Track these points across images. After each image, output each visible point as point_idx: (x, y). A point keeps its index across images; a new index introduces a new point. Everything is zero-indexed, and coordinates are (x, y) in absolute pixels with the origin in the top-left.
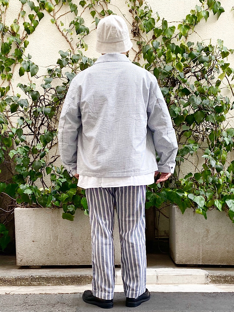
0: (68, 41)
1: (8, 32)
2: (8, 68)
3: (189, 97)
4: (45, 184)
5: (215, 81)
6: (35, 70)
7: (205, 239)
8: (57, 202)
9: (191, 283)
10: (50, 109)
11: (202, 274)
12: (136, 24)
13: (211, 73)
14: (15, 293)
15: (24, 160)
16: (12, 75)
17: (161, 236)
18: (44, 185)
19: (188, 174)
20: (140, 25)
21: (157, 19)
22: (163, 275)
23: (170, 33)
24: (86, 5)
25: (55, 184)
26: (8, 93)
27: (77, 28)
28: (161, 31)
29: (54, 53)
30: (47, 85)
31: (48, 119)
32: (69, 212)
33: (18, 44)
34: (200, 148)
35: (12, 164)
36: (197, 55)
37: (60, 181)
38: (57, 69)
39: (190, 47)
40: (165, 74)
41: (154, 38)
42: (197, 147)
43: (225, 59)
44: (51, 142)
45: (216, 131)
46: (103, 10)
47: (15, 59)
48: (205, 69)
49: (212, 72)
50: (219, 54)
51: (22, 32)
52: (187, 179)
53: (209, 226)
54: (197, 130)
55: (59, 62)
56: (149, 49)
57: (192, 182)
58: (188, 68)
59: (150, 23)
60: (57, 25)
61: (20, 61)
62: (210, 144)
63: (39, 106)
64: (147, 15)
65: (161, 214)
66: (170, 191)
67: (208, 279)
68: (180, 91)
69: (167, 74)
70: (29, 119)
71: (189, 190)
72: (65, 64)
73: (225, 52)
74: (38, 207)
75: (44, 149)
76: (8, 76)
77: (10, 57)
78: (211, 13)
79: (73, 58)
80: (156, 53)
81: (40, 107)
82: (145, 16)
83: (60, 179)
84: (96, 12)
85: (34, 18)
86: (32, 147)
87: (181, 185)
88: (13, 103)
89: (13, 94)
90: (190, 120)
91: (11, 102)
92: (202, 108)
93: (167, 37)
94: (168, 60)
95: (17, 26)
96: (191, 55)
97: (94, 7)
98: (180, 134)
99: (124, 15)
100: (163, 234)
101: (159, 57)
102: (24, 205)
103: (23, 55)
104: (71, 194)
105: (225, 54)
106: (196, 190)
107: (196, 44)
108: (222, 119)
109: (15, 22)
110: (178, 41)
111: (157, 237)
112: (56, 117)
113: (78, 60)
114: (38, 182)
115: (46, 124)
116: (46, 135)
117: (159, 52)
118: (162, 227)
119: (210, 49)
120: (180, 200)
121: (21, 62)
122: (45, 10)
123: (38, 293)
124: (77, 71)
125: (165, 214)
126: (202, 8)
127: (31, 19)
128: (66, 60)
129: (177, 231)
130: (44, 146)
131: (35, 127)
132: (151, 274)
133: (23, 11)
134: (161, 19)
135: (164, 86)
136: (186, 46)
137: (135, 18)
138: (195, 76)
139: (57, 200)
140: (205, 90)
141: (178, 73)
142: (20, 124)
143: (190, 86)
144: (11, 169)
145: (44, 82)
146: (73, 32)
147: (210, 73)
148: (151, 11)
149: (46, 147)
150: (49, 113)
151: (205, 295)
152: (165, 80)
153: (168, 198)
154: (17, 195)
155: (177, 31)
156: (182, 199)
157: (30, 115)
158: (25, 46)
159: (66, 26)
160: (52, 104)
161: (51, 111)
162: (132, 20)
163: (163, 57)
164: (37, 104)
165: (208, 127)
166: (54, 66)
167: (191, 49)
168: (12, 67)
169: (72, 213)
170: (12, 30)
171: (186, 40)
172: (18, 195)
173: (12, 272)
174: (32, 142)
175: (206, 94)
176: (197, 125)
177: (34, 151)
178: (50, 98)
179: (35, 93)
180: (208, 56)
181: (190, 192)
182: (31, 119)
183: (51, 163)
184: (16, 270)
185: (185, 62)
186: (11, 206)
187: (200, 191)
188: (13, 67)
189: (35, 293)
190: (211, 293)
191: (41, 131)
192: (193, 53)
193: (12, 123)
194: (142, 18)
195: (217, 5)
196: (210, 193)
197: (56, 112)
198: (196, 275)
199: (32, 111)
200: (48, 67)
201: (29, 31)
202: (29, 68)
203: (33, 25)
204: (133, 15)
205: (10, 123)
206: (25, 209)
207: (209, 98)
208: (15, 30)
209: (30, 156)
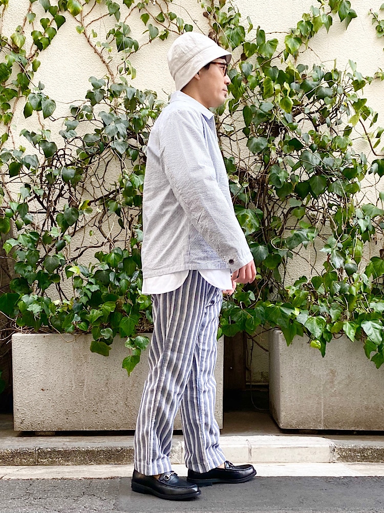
0: (104, 62)
1: (7, 46)
2: (5, 105)
3: (300, 154)
4: (64, 295)
5: (342, 127)
6: (50, 107)
7: (328, 387)
8: (82, 323)
9: (307, 461)
10: (73, 171)
11: (324, 446)
12: (214, 36)
13: (337, 115)
14: (12, 478)
15: (30, 254)
16: (11, 115)
17: (255, 382)
18: (62, 296)
19: (300, 278)
20: (221, 37)
21: (248, 27)
22: (259, 448)
23: (270, 49)
24: (133, 5)
25: (81, 293)
26: (4, 144)
27: (119, 41)
28: (255, 47)
29: (82, 81)
30: (69, 133)
31: (70, 187)
32: (103, 340)
33: (22, 66)
34: (318, 235)
35: (9, 261)
36: (313, 86)
37: (89, 289)
38: (86, 106)
39: (302, 73)
40: (261, 116)
41: (244, 57)
42: (314, 235)
43: (359, 92)
44: (74, 225)
45: (345, 207)
46: (162, 13)
47: (17, 89)
48: (326, 108)
49: (338, 112)
50: (348, 84)
51: (29, 47)
52: (299, 286)
53: (335, 365)
54: (313, 206)
55: (90, 96)
56: (236, 75)
57: (306, 292)
58: (298, 107)
59: (238, 34)
60: (86, 37)
61: (25, 93)
62: (335, 230)
63: (56, 167)
64: (233, 22)
65: (255, 344)
66: (270, 305)
67: (335, 454)
68: (285, 143)
69: (265, 116)
70: (40, 188)
71: (302, 304)
72: (99, 98)
73: (359, 81)
74: (51, 333)
75: (62, 236)
76: (5, 116)
77: (10, 87)
78: (336, 18)
79: (113, 89)
80: (247, 83)
81: (58, 168)
82: (229, 23)
83: (88, 287)
84: (150, 16)
85: (49, 24)
86: (43, 233)
87: (288, 297)
88: (13, 161)
89: (13, 146)
90: (302, 189)
91: (10, 160)
92: (322, 172)
93: (264, 57)
94: (266, 93)
95: (21, 36)
96: (303, 86)
97: (147, 8)
98: (285, 213)
99: (196, 21)
100: (259, 378)
101: (252, 89)
102: (29, 329)
103: (30, 84)
104: (106, 310)
105: (358, 85)
106: (314, 304)
107: (311, 68)
108: (354, 189)
109: (18, 31)
110: (282, 62)
111: (249, 384)
112: (83, 184)
113: (120, 92)
114: (52, 290)
115: (67, 195)
116: (67, 214)
117: (252, 80)
118: (257, 365)
119: (335, 76)
120: (288, 321)
121: (27, 95)
122: (67, 12)
123: (49, 478)
124: (119, 111)
125: (261, 345)
126: (321, 10)
127: (45, 26)
128: (100, 92)
129: (281, 374)
130: (63, 231)
131: (48, 199)
132: (240, 446)
133: (32, 13)
134: (255, 27)
135: (260, 136)
136: (296, 71)
137: (212, 26)
138: (310, 119)
139: (82, 320)
140: (326, 142)
141: (282, 114)
142: (24, 196)
143: (302, 136)
144: (8, 269)
145: (65, 128)
146: (112, 48)
147: (335, 115)
148: (239, 15)
149: (66, 233)
150: (72, 177)
151: (329, 482)
152: (261, 126)
153: (266, 318)
154: (16, 313)
155: (281, 47)
156: (291, 319)
157: (41, 181)
158: (35, 70)
159: (102, 38)
160: (78, 163)
161: (76, 174)
162: (209, 29)
163: (257, 89)
164: (52, 163)
165: (331, 202)
166: (81, 101)
167: (304, 76)
168: (11, 103)
169: (109, 342)
170: (13, 43)
171: (295, 62)
172: (18, 311)
173: (6, 442)
174: (44, 225)
175: (328, 148)
176: (313, 198)
177: (47, 239)
178: (74, 154)
179: (50, 145)
180: (332, 88)
181: (303, 308)
182: (42, 188)
183: (73, 259)
184: (13, 438)
185: (294, 97)
186: (7, 331)
187: (320, 307)
188: (13, 103)
189: (46, 478)
190: (339, 478)
191: (59, 207)
192: (308, 82)
193: (10, 194)
194: (223, 26)
195: (345, 7)
196: (336, 310)
197: (84, 175)
198: (314, 448)
199: (44, 175)
200: (71, 104)
201: (40, 45)
202: (40, 104)
203: (47, 36)
204: (210, 21)
205: (8, 193)
206: (29, 335)
207: (333, 156)
208: (17, 44)
209: (40, 247)
